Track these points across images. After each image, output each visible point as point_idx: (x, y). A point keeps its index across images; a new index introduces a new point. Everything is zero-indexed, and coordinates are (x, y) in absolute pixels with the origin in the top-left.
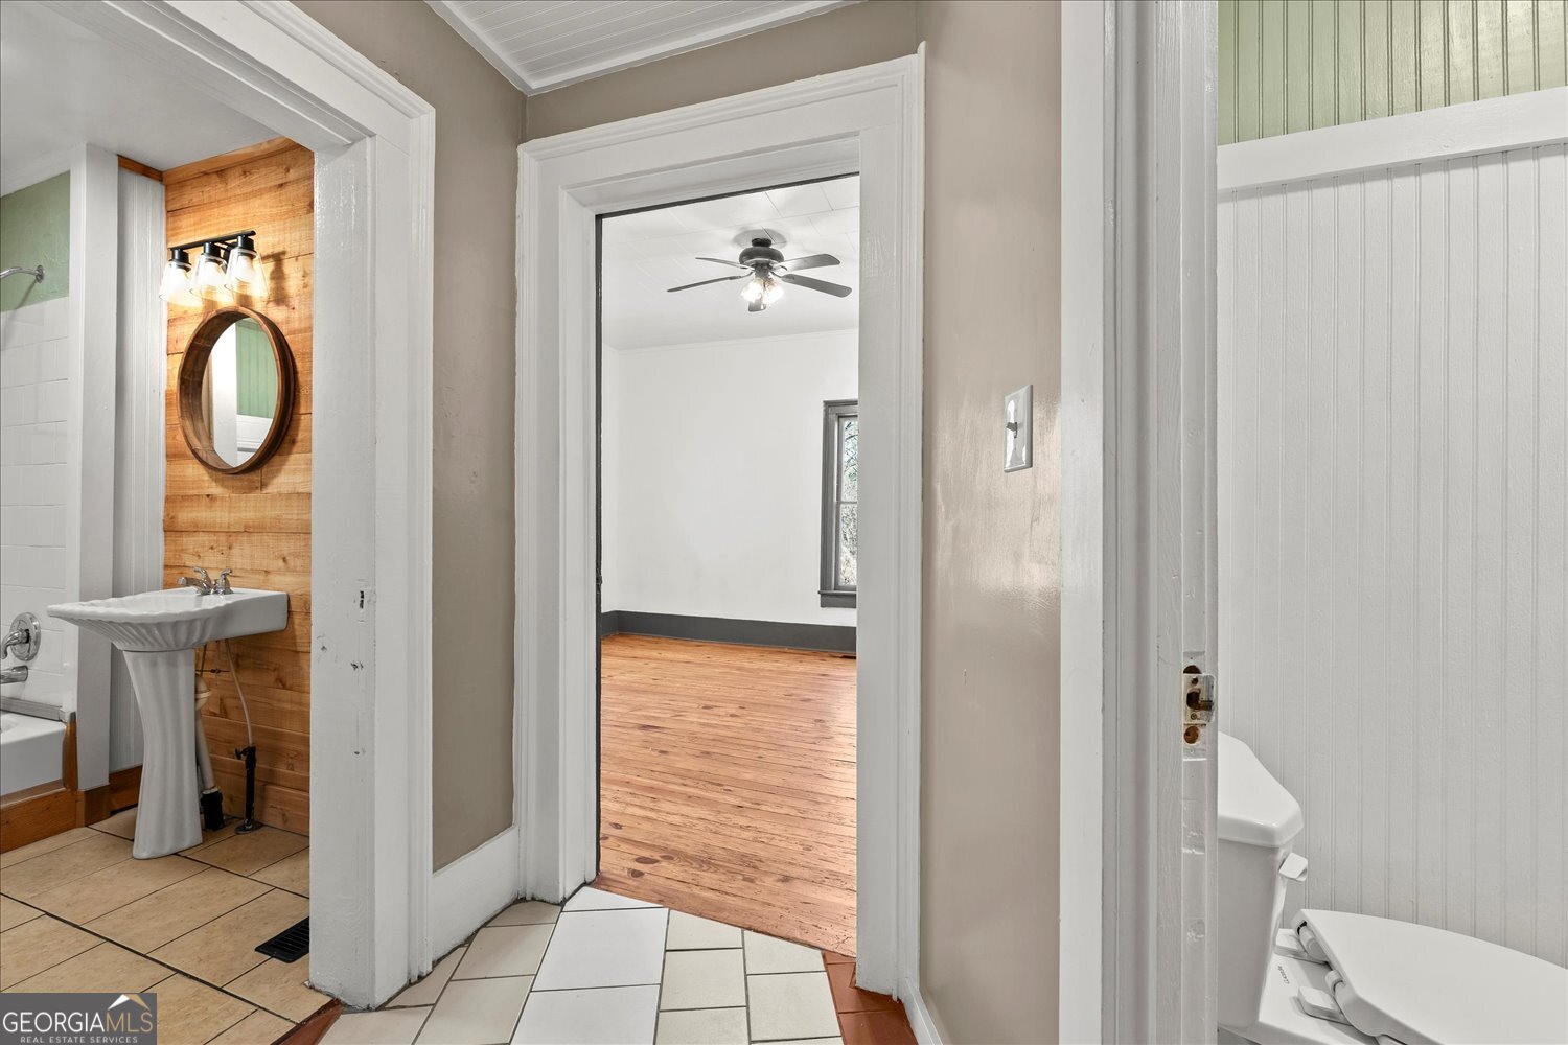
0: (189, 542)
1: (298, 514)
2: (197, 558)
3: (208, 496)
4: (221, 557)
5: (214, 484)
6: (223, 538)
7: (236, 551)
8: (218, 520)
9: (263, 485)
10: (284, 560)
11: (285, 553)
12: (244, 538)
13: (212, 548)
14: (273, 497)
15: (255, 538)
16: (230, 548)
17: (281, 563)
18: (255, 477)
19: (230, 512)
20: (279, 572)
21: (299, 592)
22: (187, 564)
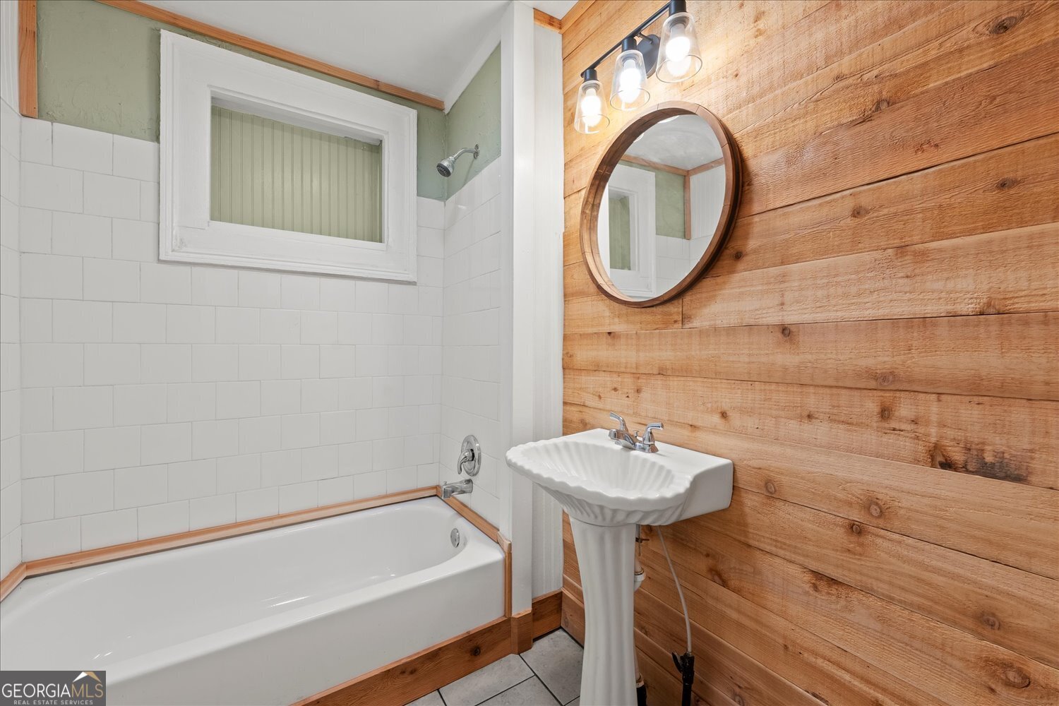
0: (590, 381)
1: (750, 355)
2: (597, 398)
3: (609, 333)
4: (626, 401)
5: (616, 320)
6: (628, 380)
7: (645, 394)
8: (623, 360)
9: (685, 318)
10: (724, 415)
11: (726, 407)
12: (659, 382)
13: (615, 389)
14: (702, 333)
15: (674, 383)
16: (638, 391)
17: (716, 419)
18: (674, 309)
19: (638, 351)
20: (714, 430)
21: (755, 463)
22: (587, 403)
